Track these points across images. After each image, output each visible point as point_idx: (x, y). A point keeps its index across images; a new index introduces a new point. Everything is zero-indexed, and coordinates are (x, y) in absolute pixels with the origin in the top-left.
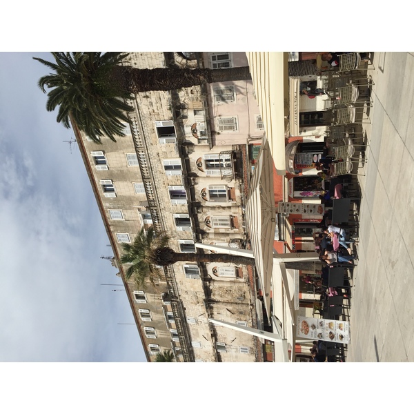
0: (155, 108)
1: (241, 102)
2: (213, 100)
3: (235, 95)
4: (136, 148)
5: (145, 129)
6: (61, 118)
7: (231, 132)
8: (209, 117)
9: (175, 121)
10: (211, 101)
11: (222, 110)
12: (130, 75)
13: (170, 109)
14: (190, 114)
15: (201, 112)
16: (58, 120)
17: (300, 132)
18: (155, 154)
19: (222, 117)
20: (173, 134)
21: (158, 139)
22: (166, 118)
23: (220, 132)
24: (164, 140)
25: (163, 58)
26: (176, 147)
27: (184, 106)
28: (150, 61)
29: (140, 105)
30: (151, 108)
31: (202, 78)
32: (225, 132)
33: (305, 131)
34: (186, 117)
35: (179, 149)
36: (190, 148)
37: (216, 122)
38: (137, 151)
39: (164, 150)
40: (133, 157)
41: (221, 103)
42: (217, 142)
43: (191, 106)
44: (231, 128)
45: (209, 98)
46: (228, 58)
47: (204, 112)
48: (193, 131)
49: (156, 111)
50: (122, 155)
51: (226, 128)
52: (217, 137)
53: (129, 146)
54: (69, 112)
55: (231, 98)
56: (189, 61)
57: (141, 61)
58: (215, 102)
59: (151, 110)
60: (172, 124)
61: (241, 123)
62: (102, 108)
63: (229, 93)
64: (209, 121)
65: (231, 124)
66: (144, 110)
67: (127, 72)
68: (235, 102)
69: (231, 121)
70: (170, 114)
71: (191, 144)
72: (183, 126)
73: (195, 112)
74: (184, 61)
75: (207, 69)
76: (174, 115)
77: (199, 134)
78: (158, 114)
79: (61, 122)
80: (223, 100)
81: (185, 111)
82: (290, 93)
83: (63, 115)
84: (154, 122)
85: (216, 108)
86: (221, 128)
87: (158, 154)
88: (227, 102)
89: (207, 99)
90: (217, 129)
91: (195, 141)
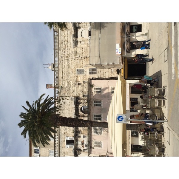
0: (67, 131)
1: (105, 135)
2: (93, 133)
3: (102, 132)
4: (55, 148)
5: (61, 139)
6: (23, 133)
7: (99, 148)
8: (90, 140)
9: (74, 138)
10: (92, 133)
11: (96, 138)
12: (58, 119)
13: (74, 132)
14: (82, 136)
15: (87, 137)
16: (22, 134)
17: (132, 154)
18: (63, 152)
19: (96, 141)
20: (73, 144)
21: (66, 145)
22: (71, 136)
23: (94, 147)
24: (68, 146)
25: (75, 111)
26: (73, 151)
27: (80, 132)
28: (69, 112)
29: (61, 129)
30: (65, 131)
31: (88, 124)
32: (96, 148)
33: (134, 154)
34: (80, 137)
35: (74, 152)
36: (79, 152)
37: (93, 142)
38: (55, 150)
39: (67, 151)
40: (52, 152)
41: (96, 134)
42: (92, 152)
43: (83, 133)
44: (99, 146)
45: (91, 131)
46: (101, 117)
47: (88, 137)
48: (82, 144)
49: (67, 132)
50: (48, 150)
51: (97, 146)
52: (92, 150)
53: (52, 146)
54: (28, 131)
55: (101, 133)
56: (85, 114)
57: (65, 111)
58: (93, 134)
59: (65, 132)
60: (73, 139)
61: (104, 144)
62: (43, 130)
63: (100, 130)
64: (90, 141)
65: (99, 145)
66: (62, 131)
67: (57, 117)
68: (102, 135)
69: (99, 143)
70: (73, 135)
71: (80, 150)
72: (78, 141)
73: (84, 137)
74: (83, 114)
75: (91, 121)
76: (75, 135)
77: (84, 145)
78: (68, 134)
79: (23, 135)
80: (97, 133)
81: (80, 134)
82: (127, 135)
83: (25, 132)
84: (66, 137)
85: (93, 136)
86: (95, 146)
87: (64, 152)
88: (98, 134)
89: (90, 132)
90: (93, 146)
91: (82, 149)
